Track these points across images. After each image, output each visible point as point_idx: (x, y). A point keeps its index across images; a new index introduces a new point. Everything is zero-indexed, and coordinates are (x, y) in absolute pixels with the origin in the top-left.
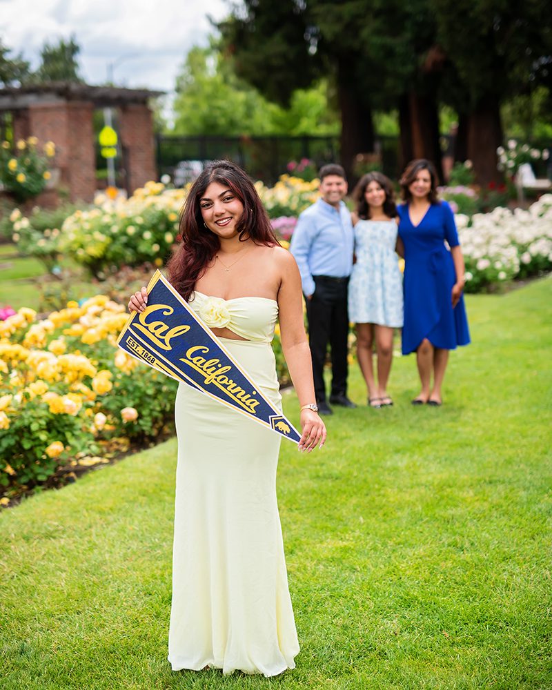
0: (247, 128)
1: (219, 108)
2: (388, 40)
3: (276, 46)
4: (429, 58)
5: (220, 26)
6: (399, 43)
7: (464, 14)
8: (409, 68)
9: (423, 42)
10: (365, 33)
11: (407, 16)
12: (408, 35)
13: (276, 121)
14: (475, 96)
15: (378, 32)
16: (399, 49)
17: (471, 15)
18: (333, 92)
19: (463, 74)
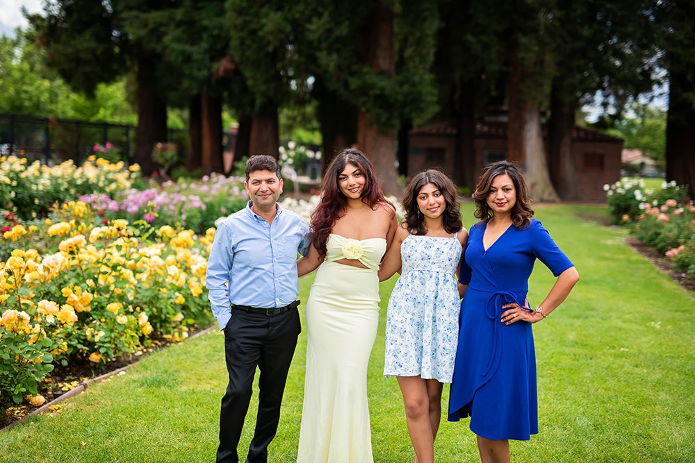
0: (51, 111)
1: (26, 92)
2: (188, 48)
3: (86, 42)
4: (222, 66)
5: (33, 19)
6: (197, 51)
7: (254, 32)
8: (205, 73)
9: (217, 52)
10: (167, 39)
11: (205, 29)
12: (204, 45)
13: (76, 108)
14: (259, 101)
15: (178, 40)
16: (196, 56)
17: (260, 34)
18: (134, 88)
19: (250, 83)
